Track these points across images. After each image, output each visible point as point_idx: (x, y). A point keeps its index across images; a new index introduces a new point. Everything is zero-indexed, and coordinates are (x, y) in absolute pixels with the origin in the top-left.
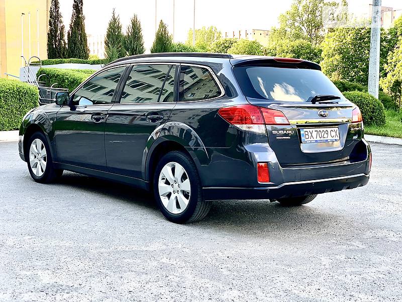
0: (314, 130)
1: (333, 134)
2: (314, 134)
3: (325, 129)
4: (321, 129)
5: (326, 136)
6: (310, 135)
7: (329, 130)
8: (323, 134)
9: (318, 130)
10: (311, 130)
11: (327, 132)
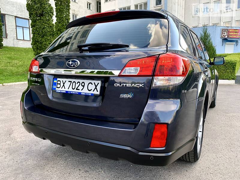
0: (68, 80)
1: (92, 87)
2: (67, 84)
3: (81, 81)
4: (77, 81)
5: (81, 87)
6: (62, 84)
7: (87, 82)
8: (77, 85)
9: (73, 80)
10: (64, 80)
11: (83, 84)
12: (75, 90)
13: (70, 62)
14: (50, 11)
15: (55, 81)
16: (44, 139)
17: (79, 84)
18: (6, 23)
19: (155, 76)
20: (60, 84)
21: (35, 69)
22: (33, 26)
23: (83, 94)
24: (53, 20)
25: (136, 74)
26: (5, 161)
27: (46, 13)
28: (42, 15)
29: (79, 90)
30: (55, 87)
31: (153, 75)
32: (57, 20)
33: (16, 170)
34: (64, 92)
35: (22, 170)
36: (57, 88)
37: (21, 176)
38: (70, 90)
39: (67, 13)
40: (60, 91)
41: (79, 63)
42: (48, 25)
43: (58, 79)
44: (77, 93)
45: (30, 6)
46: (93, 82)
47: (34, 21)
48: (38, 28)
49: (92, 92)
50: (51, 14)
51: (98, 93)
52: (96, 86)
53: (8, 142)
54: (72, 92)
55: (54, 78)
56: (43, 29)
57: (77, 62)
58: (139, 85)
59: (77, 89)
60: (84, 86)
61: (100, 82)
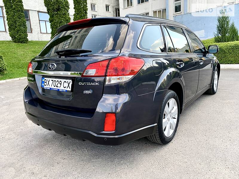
0: (51, 79)
4: (56, 80)
5: (59, 85)
9: (54, 79)
12: (55, 87)
13: (50, 65)
14: (66, 5)
15: (43, 80)
16: (39, 125)
17: (58, 82)
18: (31, 19)
19: (107, 76)
20: (46, 82)
21: (30, 70)
22: (51, 21)
23: (61, 90)
24: (69, 13)
25: (93, 75)
26: (16, 142)
27: (62, 7)
28: (58, 10)
29: (58, 87)
30: (43, 85)
31: (106, 76)
32: (75, 12)
33: (22, 148)
34: (48, 88)
35: (27, 148)
36: (45, 85)
37: (25, 152)
38: (53, 87)
39: (85, 4)
40: (46, 88)
41: (56, 66)
42: (64, 19)
43: (45, 79)
44: (57, 90)
45: (47, 1)
46: (66, 81)
47: (52, 16)
48: (56, 23)
49: (66, 89)
50: (67, 8)
51: (70, 90)
52: (69, 84)
53: (21, 127)
54: (54, 89)
55: (42, 78)
56: (60, 23)
57: (54, 65)
58: (96, 84)
59: (57, 87)
60: (61, 84)
61: (71, 81)
